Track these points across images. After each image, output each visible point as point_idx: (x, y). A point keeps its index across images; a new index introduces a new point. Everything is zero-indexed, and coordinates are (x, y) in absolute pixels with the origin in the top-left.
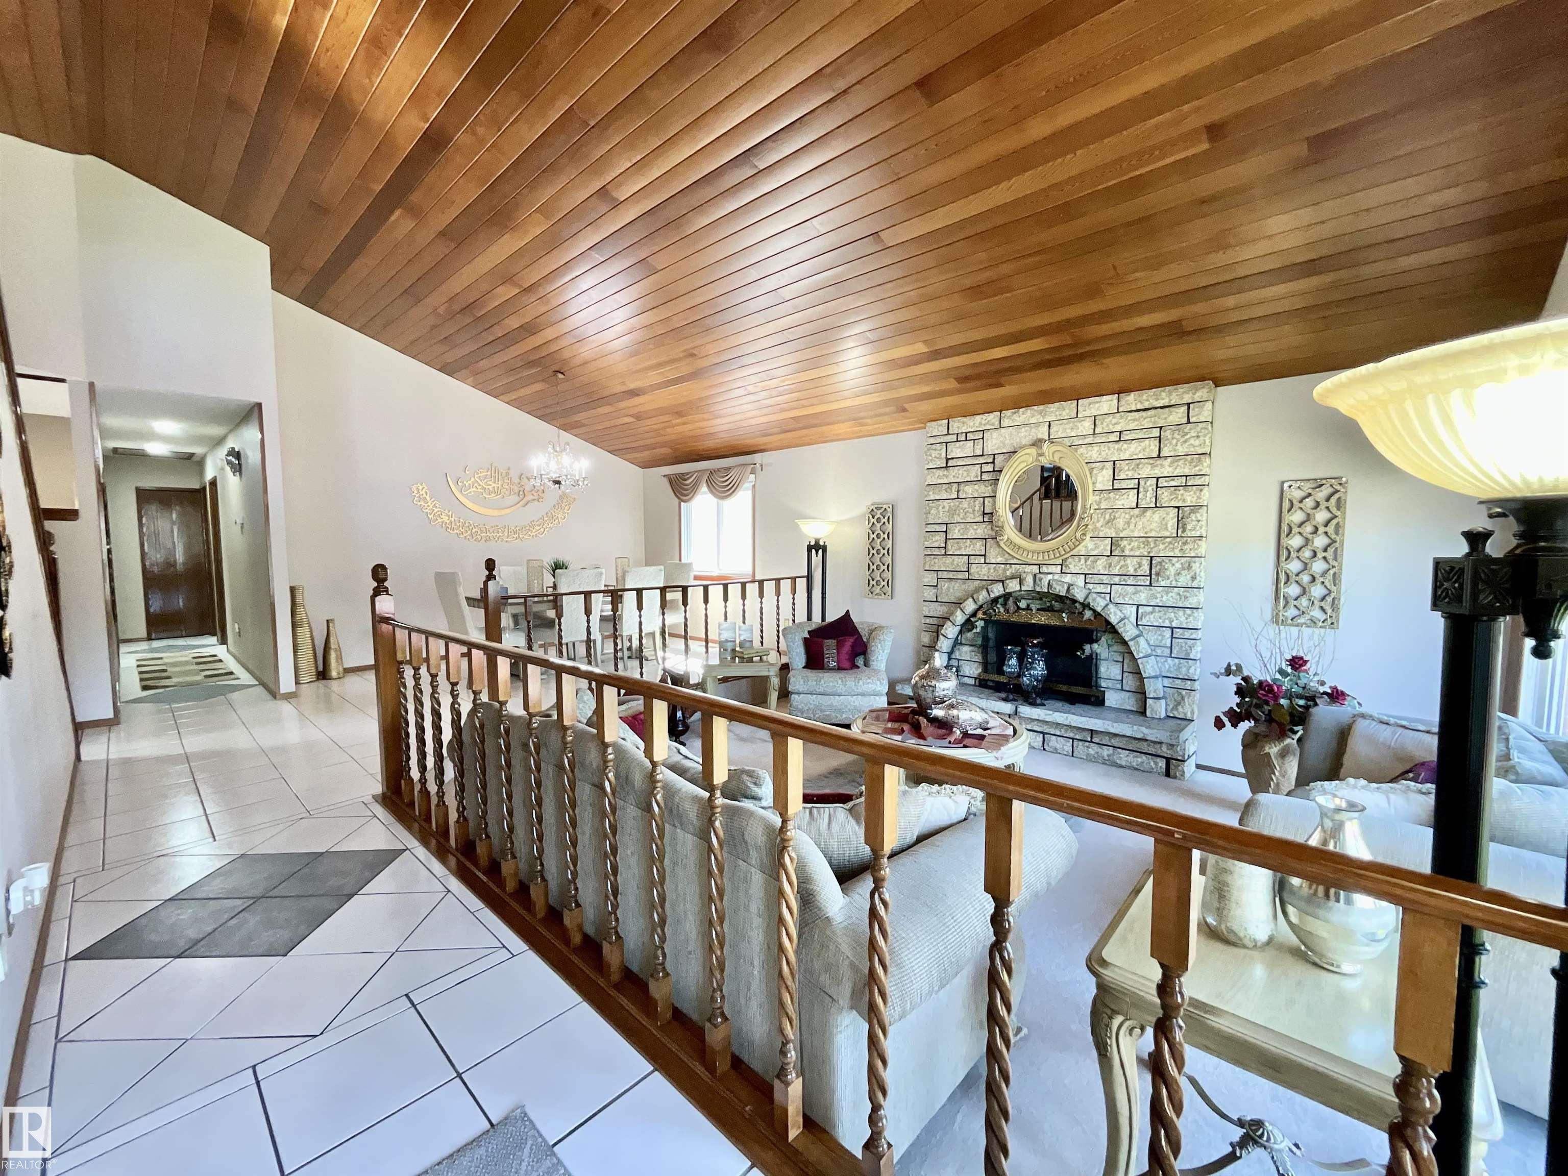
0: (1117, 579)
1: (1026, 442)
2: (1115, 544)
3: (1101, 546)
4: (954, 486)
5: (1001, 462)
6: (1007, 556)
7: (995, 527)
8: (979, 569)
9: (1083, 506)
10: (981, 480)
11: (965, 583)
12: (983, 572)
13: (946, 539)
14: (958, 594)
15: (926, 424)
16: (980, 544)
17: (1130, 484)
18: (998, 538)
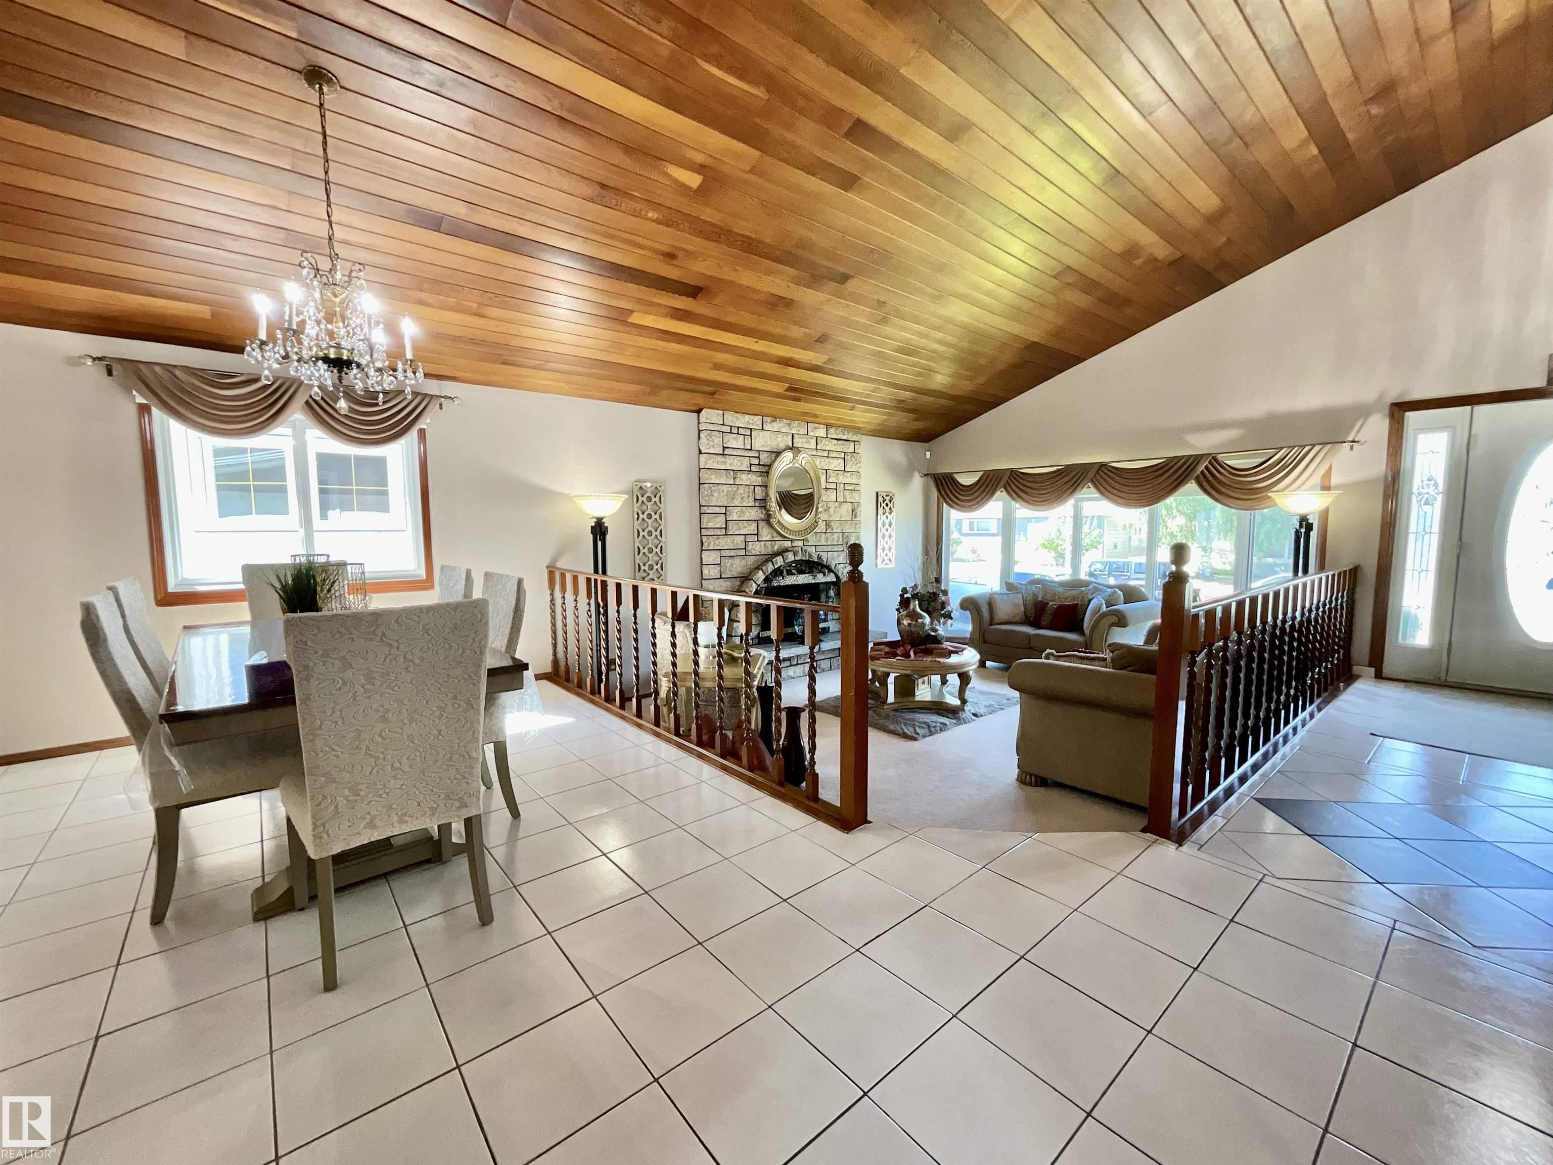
0: (830, 548)
1: (782, 446)
2: (828, 524)
3: (821, 527)
4: (732, 473)
5: (765, 459)
6: (775, 534)
7: (769, 511)
8: (754, 546)
9: (819, 499)
10: (750, 471)
11: (744, 559)
12: (757, 548)
13: (726, 521)
14: (739, 569)
15: (702, 409)
16: (754, 525)
17: (834, 486)
18: (771, 520)
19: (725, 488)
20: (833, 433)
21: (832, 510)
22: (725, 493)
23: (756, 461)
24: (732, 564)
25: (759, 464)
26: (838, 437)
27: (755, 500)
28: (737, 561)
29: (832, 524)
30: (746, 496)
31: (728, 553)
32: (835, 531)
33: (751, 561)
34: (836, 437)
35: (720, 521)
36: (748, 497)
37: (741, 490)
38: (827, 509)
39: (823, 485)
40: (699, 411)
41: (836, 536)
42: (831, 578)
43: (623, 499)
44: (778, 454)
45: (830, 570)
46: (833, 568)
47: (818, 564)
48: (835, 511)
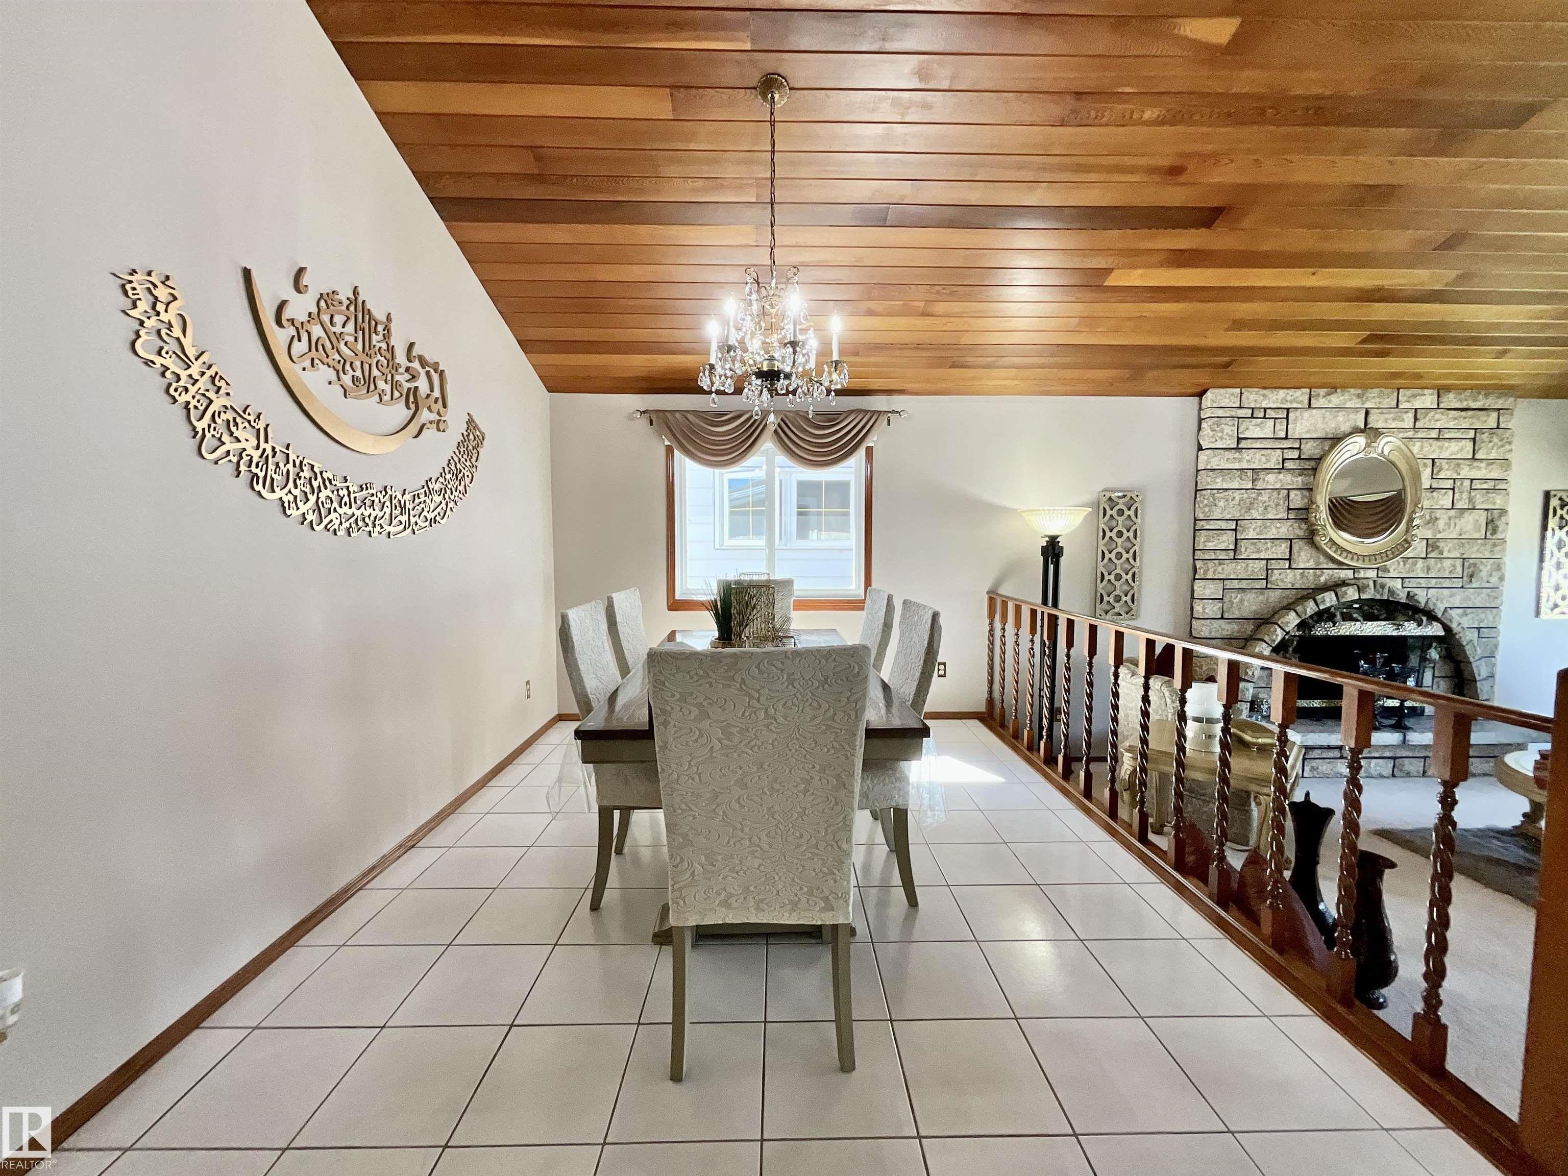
0: (1433, 583)
1: (1345, 428)
2: (1431, 545)
3: (1418, 548)
4: (1250, 473)
5: (1309, 449)
6: (1322, 559)
7: (1312, 525)
8: (1282, 576)
9: (1416, 505)
10: (1283, 468)
11: (1263, 594)
12: (1287, 578)
13: (1236, 540)
14: (1254, 608)
15: (1208, 390)
16: (1285, 546)
17: (1449, 484)
18: (1317, 538)
19: (1237, 495)
20: (1451, 400)
21: (1441, 524)
22: (1236, 501)
23: (1295, 454)
24: (1242, 601)
25: (1299, 458)
26: (1464, 405)
27: (1289, 509)
28: (1250, 596)
29: (1441, 544)
30: (1272, 503)
31: (1236, 584)
32: (1445, 555)
33: (1274, 597)
34: (1458, 405)
35: (1226, 540)
36: (1277, 505)
37: (1265, 497)
38: (1433, 521)
39: (1426, 482)
40: (1201, 394)
41: (1447, 563)
42: (1435, 630)
43: (1086, 513)
44: (1336, 440)
45: (1436, 619)
46: (1439, 615)
47: (1405, 606)
48: (1448, 525)
